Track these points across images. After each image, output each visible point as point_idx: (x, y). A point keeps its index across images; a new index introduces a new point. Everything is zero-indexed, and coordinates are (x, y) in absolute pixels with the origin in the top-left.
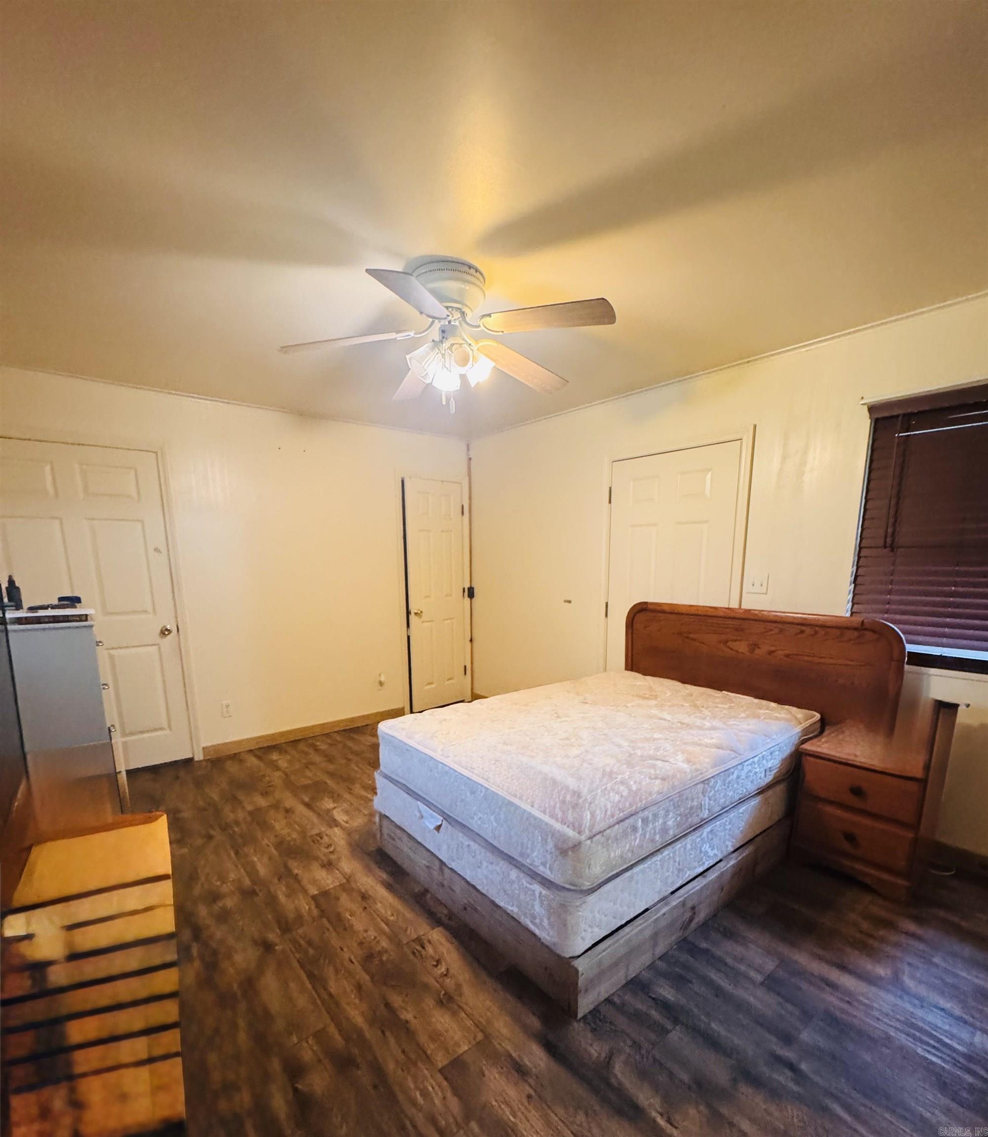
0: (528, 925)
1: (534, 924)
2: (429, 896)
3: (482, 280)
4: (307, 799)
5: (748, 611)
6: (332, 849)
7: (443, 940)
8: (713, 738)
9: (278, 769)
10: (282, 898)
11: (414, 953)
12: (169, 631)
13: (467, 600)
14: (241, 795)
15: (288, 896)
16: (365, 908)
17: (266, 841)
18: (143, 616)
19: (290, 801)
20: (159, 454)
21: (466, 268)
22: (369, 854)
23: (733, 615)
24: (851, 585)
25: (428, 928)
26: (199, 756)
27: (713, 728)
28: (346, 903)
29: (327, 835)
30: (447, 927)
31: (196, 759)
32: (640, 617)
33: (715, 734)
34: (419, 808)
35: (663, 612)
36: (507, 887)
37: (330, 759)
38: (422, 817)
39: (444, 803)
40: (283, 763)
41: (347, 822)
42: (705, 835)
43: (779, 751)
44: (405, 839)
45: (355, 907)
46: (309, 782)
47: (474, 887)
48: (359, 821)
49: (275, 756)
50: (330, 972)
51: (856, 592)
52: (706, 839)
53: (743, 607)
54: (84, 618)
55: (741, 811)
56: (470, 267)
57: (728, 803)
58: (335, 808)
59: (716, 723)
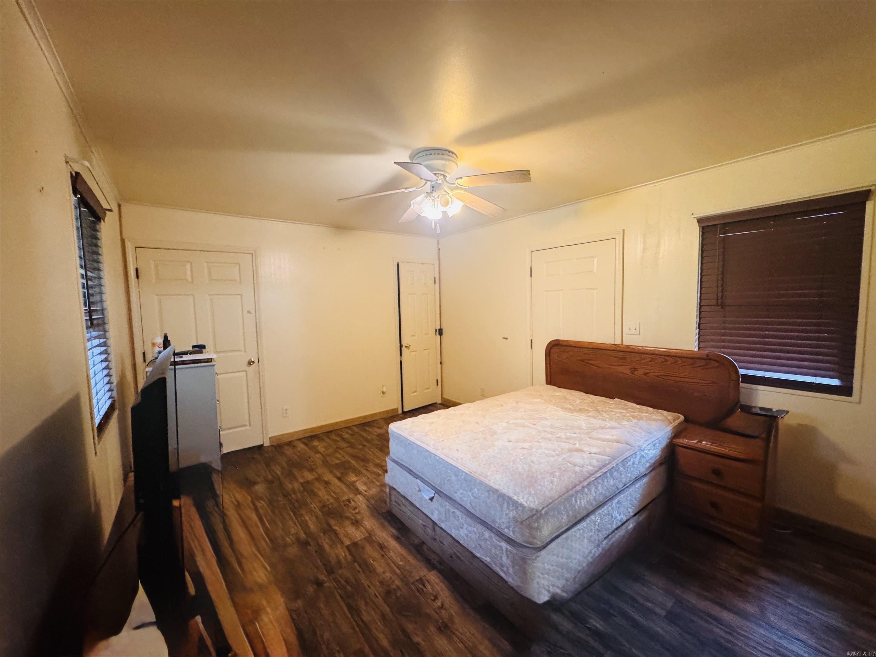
0: (498, 572)
1: (503, 571)
2: (425, 547)
3: (456, 157)
4: (338, 474)
5: (628, 346)
6: (357, 511)
7: (437, 580)
8: (613, 435)
9: (317, 452)
10: (326, 547)
11: (419, 591)
12: (253, 362)
13: (438, 337)
14: (295, 471)
15: (331, 546)
16: (383, 556)
17: (313, 505)
18: (239, 353)
19: (328, 477)
20: (254, 256)
21: (448, 152)
22: (382, 514)
23: (618, 349)
24: (696, 330)
25: (426, 571)
26: (267, 444)
27: (612, 428)
28: (371, 552)
29: (353, 501)
30: (440, 572)
31: (265, 445)
32: (554, 350)
33: (614, 432)
34: (417, 483)
35: (570, 346)
36: (482, 543)
37: (352, 446)
38: (420, 490)
39: (437, 482)
40: (321, 449)
41: (366, 491)
42: (614, 504)
43: (659, 443)
44: (407, 504)
45: (376, 555)
46: (338, 462)
47: (458, 542)
48: (374, 491)
49: (316, 443)
50: (361, 604)
51: (701, 334)
52: (615, 507)
53: (624, 344)
54: (210, 360)
55: (637, 486)
56: (449, 152)
57: (628, 481)
58: (358, 480)
59: (613, 424)
